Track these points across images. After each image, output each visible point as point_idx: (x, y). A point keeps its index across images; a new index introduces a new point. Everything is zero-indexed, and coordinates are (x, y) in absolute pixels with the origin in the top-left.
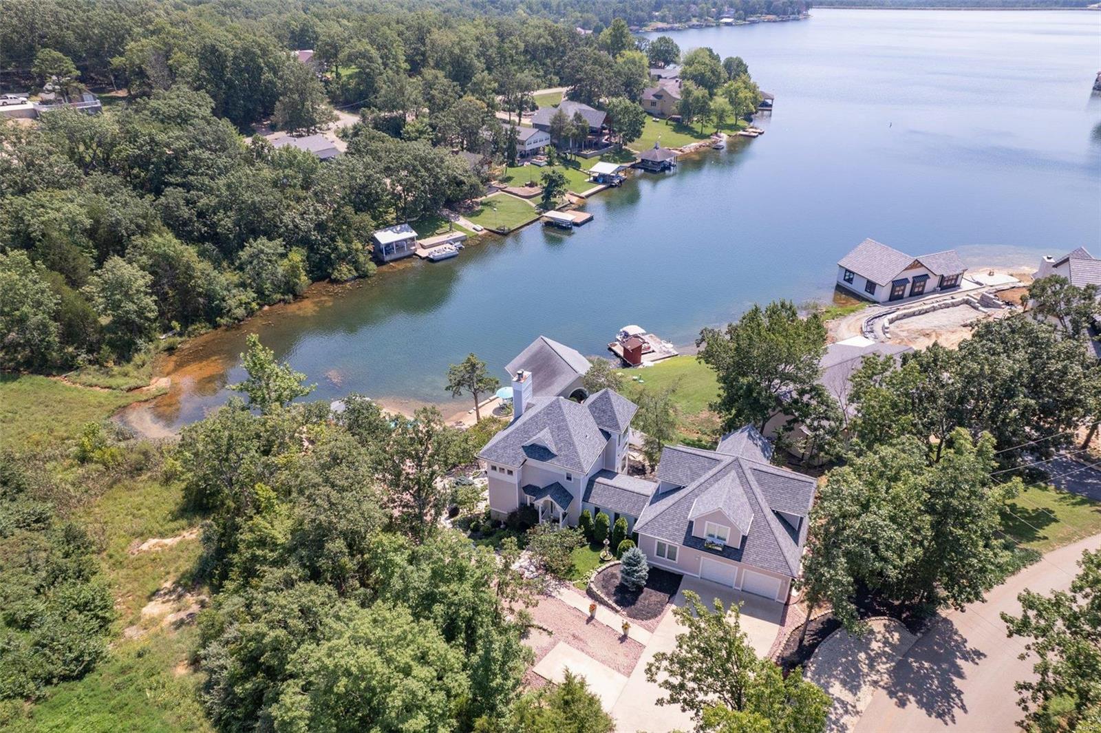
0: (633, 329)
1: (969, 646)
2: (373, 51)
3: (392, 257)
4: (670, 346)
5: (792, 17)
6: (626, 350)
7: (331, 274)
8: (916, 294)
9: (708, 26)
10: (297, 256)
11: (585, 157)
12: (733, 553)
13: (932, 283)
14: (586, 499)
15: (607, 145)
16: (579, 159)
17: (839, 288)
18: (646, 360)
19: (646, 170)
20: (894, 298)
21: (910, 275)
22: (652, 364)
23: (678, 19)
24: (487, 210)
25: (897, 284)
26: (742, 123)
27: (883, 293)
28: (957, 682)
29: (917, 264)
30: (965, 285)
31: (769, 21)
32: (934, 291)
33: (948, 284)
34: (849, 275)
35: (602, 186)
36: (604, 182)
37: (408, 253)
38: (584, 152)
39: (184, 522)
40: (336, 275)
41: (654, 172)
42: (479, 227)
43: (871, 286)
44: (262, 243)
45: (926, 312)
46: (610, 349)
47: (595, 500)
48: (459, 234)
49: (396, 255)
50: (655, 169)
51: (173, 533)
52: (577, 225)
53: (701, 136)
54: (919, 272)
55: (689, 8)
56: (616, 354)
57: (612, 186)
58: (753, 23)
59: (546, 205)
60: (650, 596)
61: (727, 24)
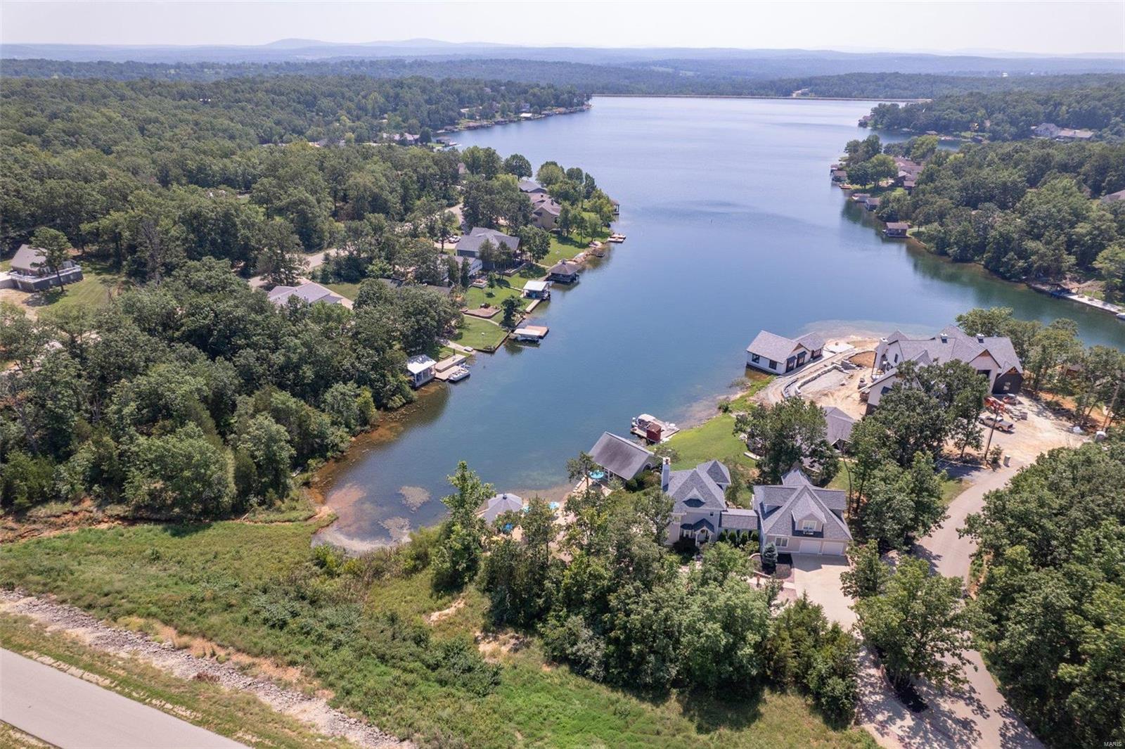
0: (646, 417)
1: (934, 554)
2: (311, 198)
3: (421, 383)
4: (673, 425)
5: (578, 108)
6: (649, 432)
7: (387, 404)
8: (801, 365)
9: (511, 122)
10: (367, 394)
11: (509, 275)
12: (819, 535)
13: (808, 357)
14: (720, 526)
15: (520, 263)
16: (505, 278)
17: (749, 366)
18: (664, 438)
19: (557, 282)
20: (789, 370)
21: (796, 354)
22: (667, 440)
23: (484, 116)
24: (465, 333)
25: (790, 360)
26: (605, 230)
27: (781, 368)
28: (936, 569)
29: (800, 346)
30: (826, 354)
31: (560, 113)
32: (809, 362)
33: (816, 356)
34: (756, 358)
35: (536, 302)
36: (537, 297)
37: (430, 378)
38: (507, 271)
39: (447, 598)
40: (391, 404)
41: (564, 283)
42: (469, 348)
43: (773, 364)
44: (339, 387)
45: (815, 378)
46: (633, 433)
47: (725, 525)
48: (459, 357)
49: (424, 380)
50: (564, 281)
51: (446, 606)
52: (541, 337)
53: (583, 246)
54: (802, 350)
55: (491, 105)
56: (639, 436)
57: (543, 300)
58: (548, 116)
59: (508, 323)
60: (781, 568)
61: (527, 119)
